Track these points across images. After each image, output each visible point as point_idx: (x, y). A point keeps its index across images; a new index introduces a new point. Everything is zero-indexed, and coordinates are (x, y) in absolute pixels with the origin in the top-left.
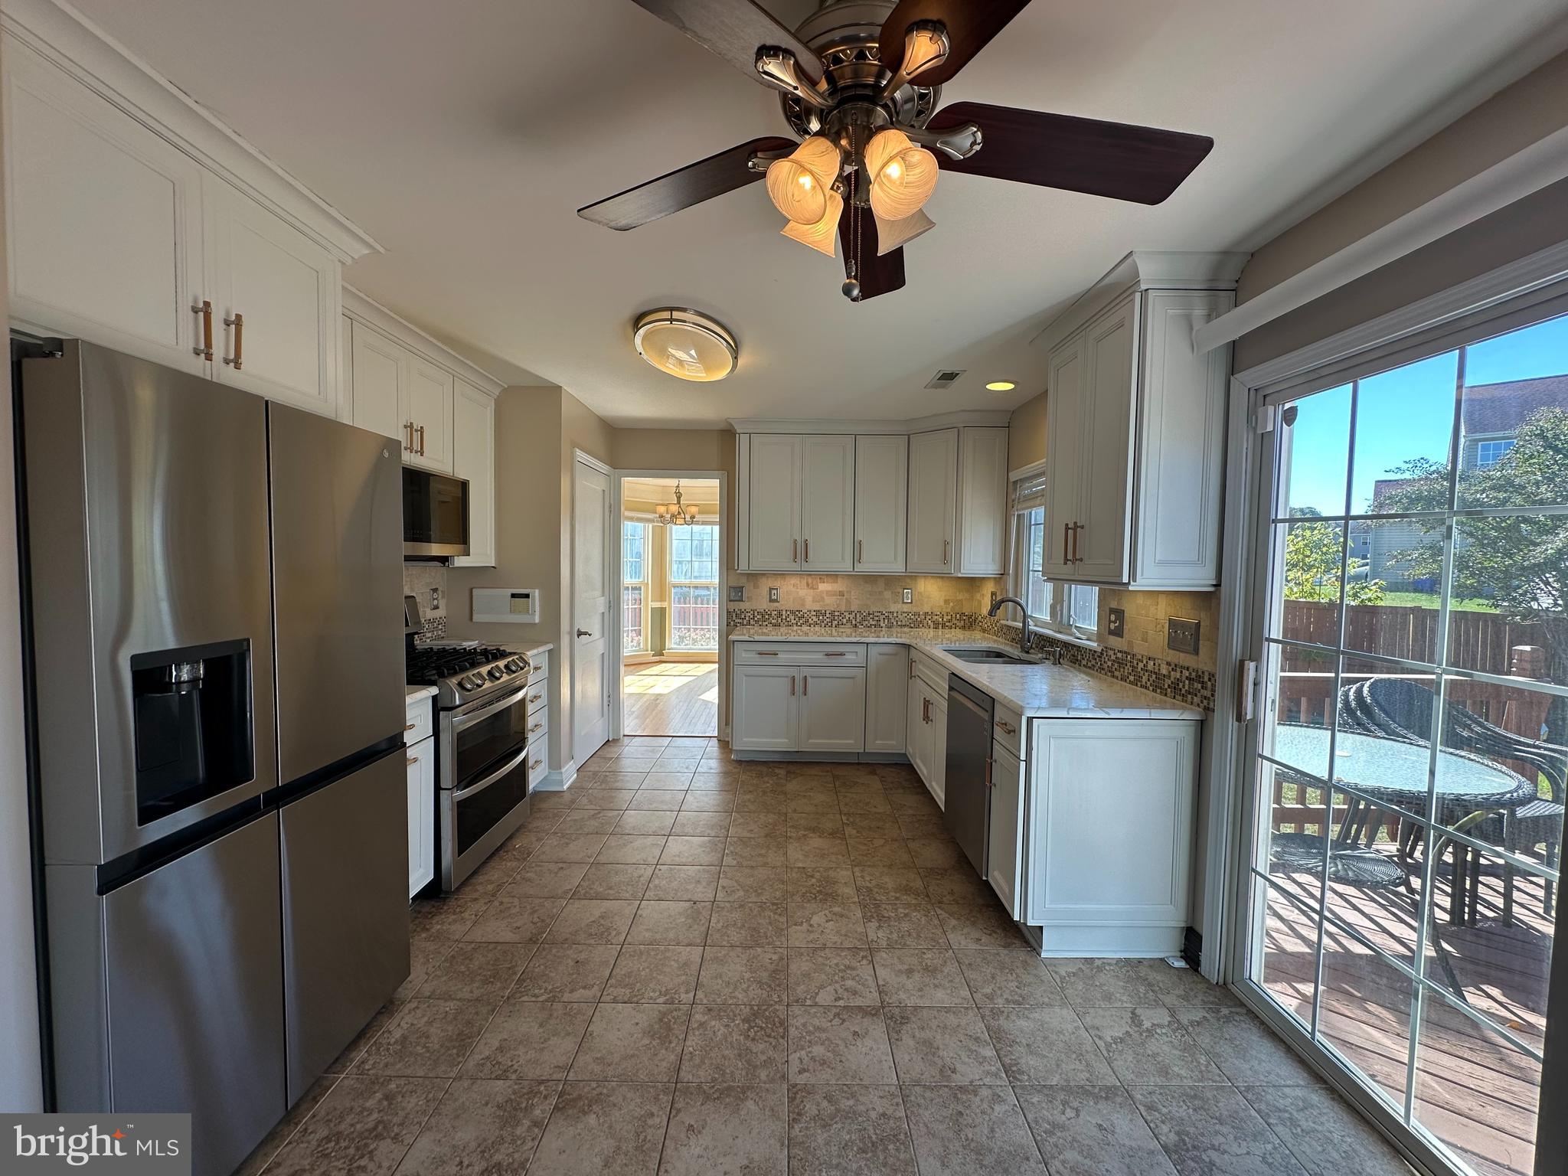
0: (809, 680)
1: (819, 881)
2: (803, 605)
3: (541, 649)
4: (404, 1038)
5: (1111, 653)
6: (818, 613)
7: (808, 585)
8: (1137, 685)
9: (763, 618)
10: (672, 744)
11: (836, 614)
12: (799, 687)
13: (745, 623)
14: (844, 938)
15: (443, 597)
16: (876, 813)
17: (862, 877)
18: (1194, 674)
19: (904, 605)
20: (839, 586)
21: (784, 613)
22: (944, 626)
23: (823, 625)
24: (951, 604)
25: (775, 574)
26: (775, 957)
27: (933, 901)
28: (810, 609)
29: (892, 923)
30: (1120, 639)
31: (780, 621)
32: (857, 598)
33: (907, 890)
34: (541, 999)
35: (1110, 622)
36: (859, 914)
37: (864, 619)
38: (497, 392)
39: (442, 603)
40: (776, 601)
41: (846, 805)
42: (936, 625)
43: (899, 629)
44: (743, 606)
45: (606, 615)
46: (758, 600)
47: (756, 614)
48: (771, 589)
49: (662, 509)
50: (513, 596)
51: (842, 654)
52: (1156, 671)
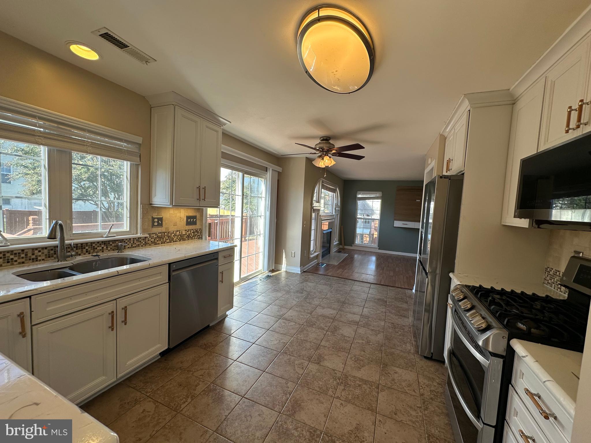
18: (195, 231)
26: (299, 336)
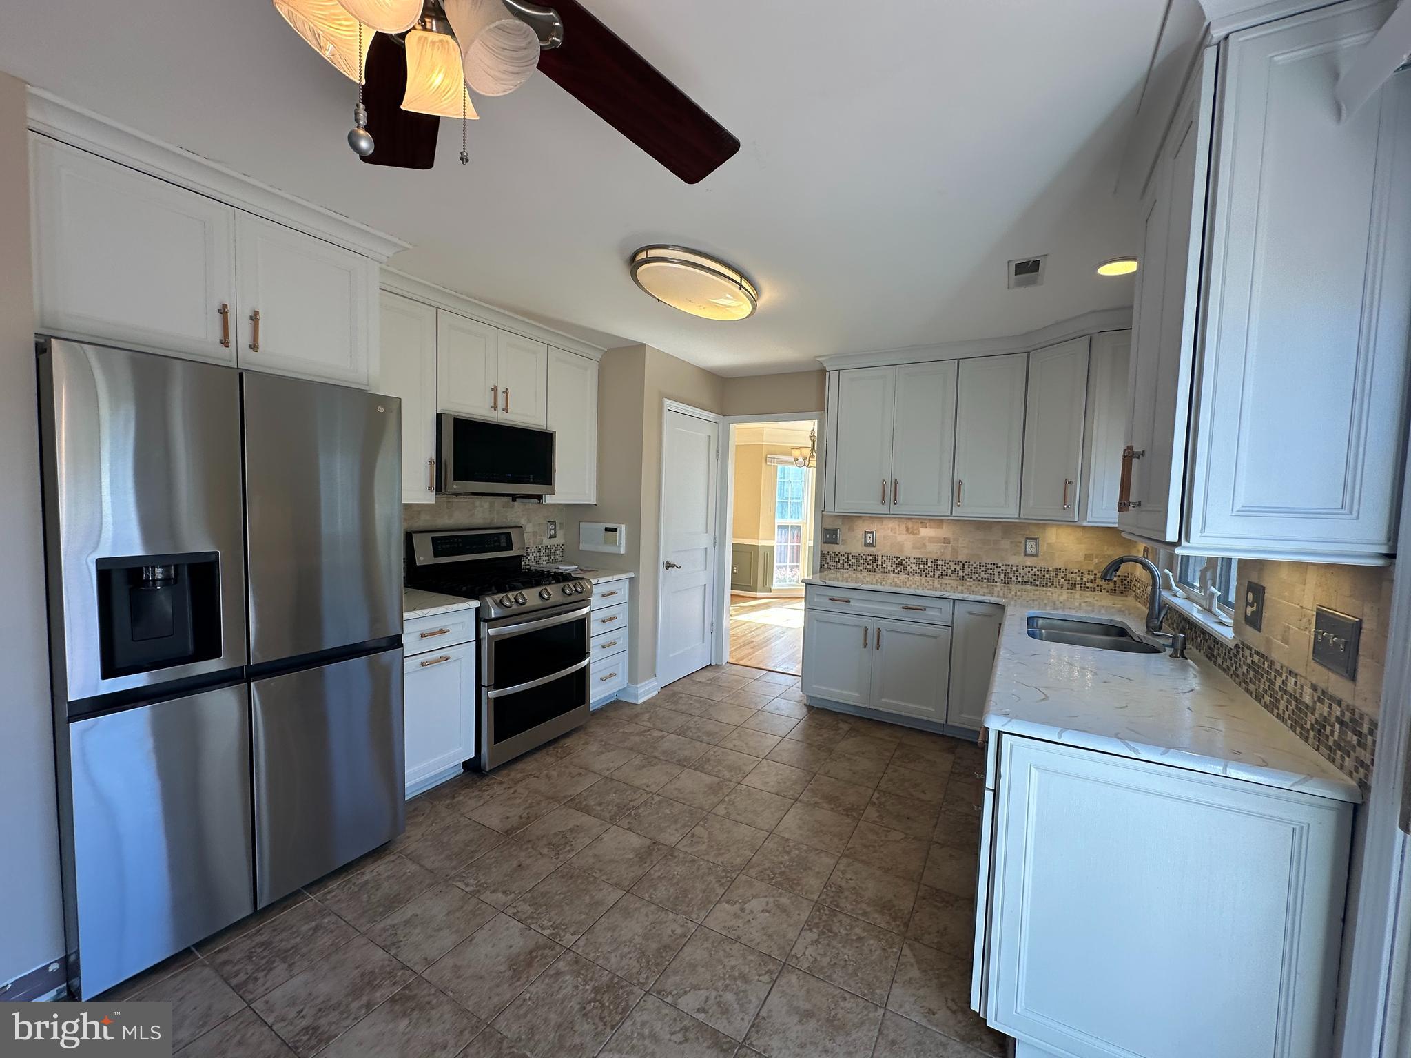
0: (884, 633)
1: (792, 860)
2: (901, 551)
3: (623, 576)
4: (367, 882)
5: (1247, 652)
6: (918, 561)
7: (907, 530)
8: (1272, 712)
9: (857, 562)
10: (766, 679)
11: (939, 563)
12: (872, 640)
13: (839, 566)
14: (765, 938)
15: (561, 528)
16: (918, 799)
17: (844, 873)
18: (1348, 715)
19: (1027, 558)
20: (944, 532)
21: (880, 558)
22: (1083, 587)
23: (924, 574)
24: (1096, 560)
25: (871, 517)
26: (679, 931)
27: (909, 934)
28: (909, 555)
29: (834, 943)
30: (1257, 632)
31: (875, 567)
32: (966, 546)
33: (885, 907)
34: (468, 889)
35: (1247, 604)
36: (805, 916)
37: (974, 571)
38: (598, 356)
39: (560, 534)
40: (871, 545)
41: (891, 780)
42: (1072, 586)
43: (1019, 586)
44: (837, 548)
45: (710, 551)
46: (852, 543)
47: (850, 558)
48: (866, 533)
49: (796, 453)
50: (607, 529)
51: (923, 609)
52: (1298, 695)
